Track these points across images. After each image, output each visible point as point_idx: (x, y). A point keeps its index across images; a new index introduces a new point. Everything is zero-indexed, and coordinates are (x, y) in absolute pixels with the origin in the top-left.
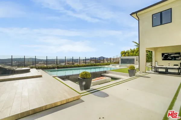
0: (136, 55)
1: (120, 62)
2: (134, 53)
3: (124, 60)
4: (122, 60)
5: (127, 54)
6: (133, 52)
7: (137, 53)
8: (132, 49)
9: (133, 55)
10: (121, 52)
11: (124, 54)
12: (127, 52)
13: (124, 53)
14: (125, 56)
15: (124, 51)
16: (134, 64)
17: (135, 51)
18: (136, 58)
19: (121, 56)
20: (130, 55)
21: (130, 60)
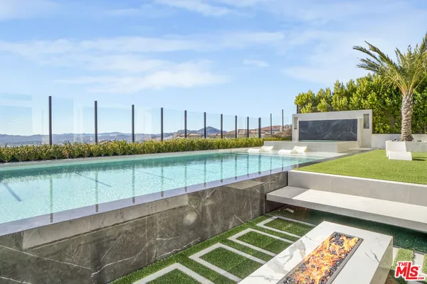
0: (360, 107)
1: (296, 134)
2: (354, 99)
4: (303, 125)
5: (323, 102)
6: (348, 95)
7: (365, 98)
8: (345, 82)
9: (347, 108)
10: (298, 98)
11: (310, 105)
12: (320, 97)
13: (309, 102)
14: (316, 111)
15: (306, 92)
16: (355, 139)
17: (357, 92)
18: (362, 117)
19: (299, 111)
20: (336, 106)
21: (337, 125)
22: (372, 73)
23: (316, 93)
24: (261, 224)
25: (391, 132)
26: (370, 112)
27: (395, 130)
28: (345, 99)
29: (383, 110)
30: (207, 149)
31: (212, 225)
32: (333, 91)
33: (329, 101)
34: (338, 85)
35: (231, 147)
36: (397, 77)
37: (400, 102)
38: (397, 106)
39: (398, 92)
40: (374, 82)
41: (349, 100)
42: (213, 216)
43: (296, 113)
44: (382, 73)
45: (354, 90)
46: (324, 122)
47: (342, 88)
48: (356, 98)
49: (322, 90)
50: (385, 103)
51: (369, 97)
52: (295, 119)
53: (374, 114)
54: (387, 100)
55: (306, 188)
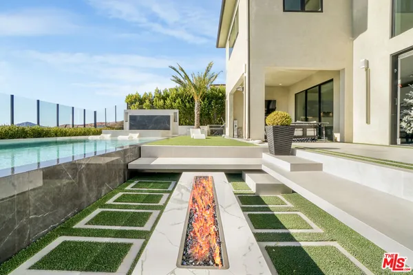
0: (172, 107)
1: (127, 125)
2: (168, 102)
3: (138, 119)
4: (133, 118)
5: (147, 102)
6: (164, 99)
7: (175, 102)
8: (162, 89)
9: (163, 107)
10: (128, 98)
11: (137, 103)
12: (145, 99)
13: (136, 101)
14: (142, 108)
15: (134, 93)
16: (169, 129)
17: (170, 97)
18: (173, 114)
19: (128, 108)
20: (156, 105)
21: (157, 120)
22: (178, 85)
23: (142, 95)
24: (128, 188)
25: (189, 124)
26: (177, 111)
27: (191, 124)
28: (162, 101)
29: (184, 110)
30: (43, 137)
31: (88, 194)
32: (153, 95)
33: (151, 102)
34: (158, 91)
35: (69, 135)
36: (193, 90)
37: (194, 106)
38: (192, 109)
39: (192, 99)
40: (180, 92)
41: (165, 102)
42: (88, 186)
43: (126, 109)
44: (185, 86)
45: (168, 96)
46: (148, 116)
47: (160, 94)
48: (169, 101)
49: (146, 93)
50: (185, 106)
51: (177, 101)
52: (126, 113)
53: (180, 113)
54: (187, 104)
55: (156, 157)
